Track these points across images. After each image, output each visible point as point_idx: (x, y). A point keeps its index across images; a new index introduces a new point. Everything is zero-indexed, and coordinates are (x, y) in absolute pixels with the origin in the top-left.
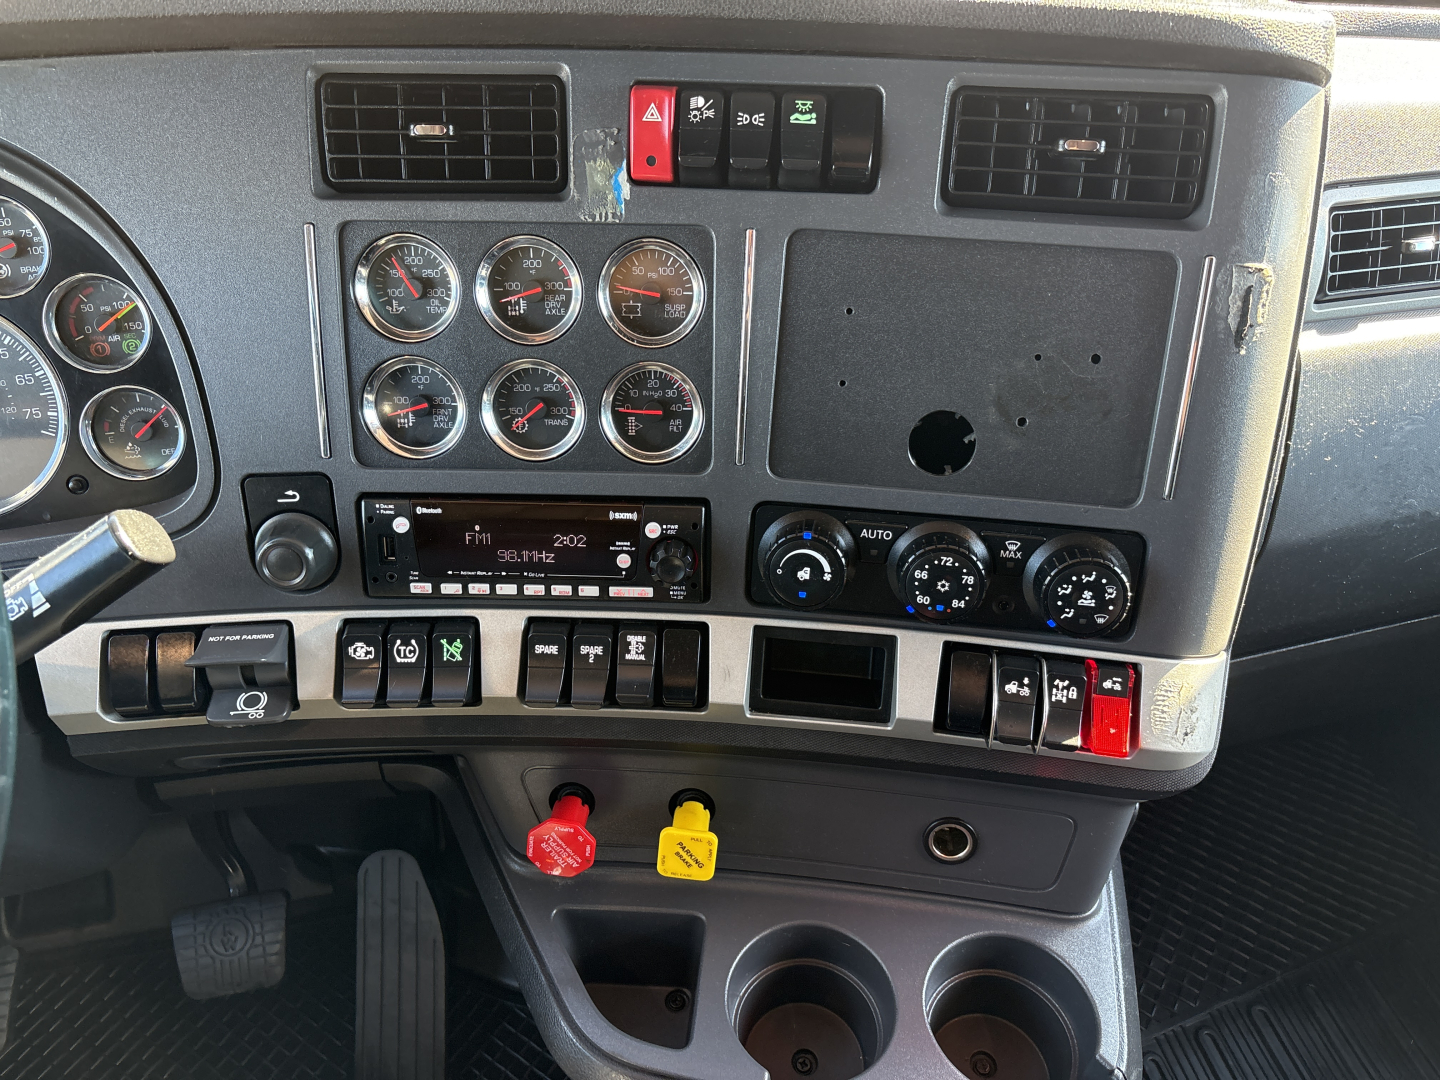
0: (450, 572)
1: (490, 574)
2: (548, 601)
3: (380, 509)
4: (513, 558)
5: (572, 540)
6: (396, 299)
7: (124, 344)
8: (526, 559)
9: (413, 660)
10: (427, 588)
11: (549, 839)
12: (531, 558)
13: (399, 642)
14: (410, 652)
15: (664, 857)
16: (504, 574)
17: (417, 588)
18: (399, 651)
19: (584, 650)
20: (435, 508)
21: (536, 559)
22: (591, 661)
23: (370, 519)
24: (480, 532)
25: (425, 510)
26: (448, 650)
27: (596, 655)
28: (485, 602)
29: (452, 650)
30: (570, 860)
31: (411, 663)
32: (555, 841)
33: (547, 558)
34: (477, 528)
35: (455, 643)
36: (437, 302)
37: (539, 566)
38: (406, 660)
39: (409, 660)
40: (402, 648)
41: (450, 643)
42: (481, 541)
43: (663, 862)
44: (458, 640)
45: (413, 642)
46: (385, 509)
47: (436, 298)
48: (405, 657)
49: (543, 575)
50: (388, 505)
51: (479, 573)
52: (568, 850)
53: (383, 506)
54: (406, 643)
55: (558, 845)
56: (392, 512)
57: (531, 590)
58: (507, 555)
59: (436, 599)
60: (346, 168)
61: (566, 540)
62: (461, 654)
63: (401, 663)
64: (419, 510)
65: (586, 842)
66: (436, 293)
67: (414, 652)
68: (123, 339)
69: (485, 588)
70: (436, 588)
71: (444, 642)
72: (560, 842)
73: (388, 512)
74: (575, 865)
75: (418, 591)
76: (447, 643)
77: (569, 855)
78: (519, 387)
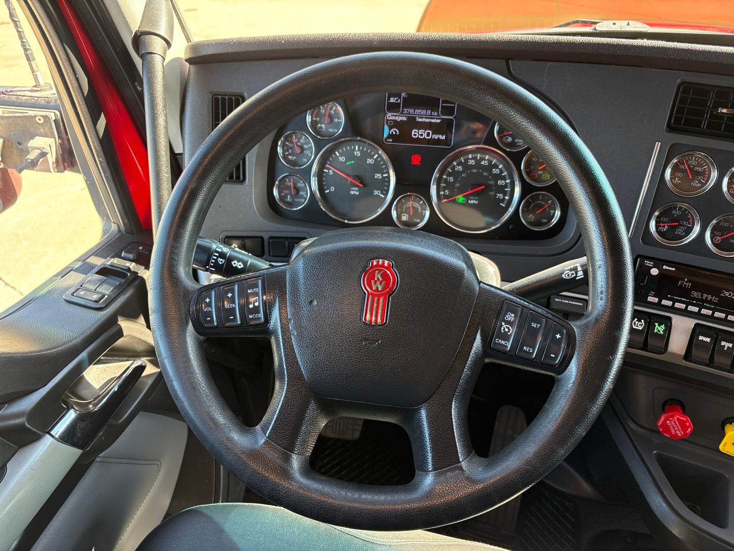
0: (669, 296)
1: (688, 300)
2: (711, 318)
3: (646, 263)
4: (698, 296)
5: (730, 295)
6: (678, 177)
7: (543, 175)
8: (704, 298)
9: (641, 329)
10: (656, 300)
11: (672, 420)
12: (707, 298)
13: (636, 319)
14: (640, 325)
15: (726, 443)
16: (695, 302)
17: (650, 299)
18: (635, 323)
19: (723, 343)
20: (672, 267)
21: (709, 299)
22: (725, 349)
23: (640, 266)
24: (686, 282)
25: (667, 268)
26: (657, 328)
27: (728, 347)
28: (681, 312)
29: (659, 328)
30: (678, 432)
31: (639, 330)
32: (674, 422)
33: (715, 299)
34: (686, 280)
35: (661, 326)
36: (697, 182)
37: (710, 302)
38: (637, 328)
39: (639, 328)
40: (637, 322)
41: (659, 325)
42: (685, 286)
43: (724, 445)
44: (663, 325)
45: (642, 321)
46: (649, 264)
47: (697, 180)
48: (637, 326)
49: (713, 307)
50: (651, 262)
51: (683, 299)
52: (679, 427)
53: (648, 262)
54: (639, 321)
55: (676, 424)
56: (651, 266)
57: (704, 311)
58: (695, 294)
59: (659, 306)
60: (678, 120)
61: (727, 294)
62: (663, 331)
63: (635, 329)
64: (665, 267)
65: (690, 426)
66: (698, 178)
67: (642, 325)
68: (544, 173)
69: (683, 306)
70: (660, 301)
71: (657, 324)
72: (677, 422)
73: (650, 265)
74: (680, 435)
75: (651, 301)
76: (658, 325)
77: (679, 430)
78: (723, 223)
